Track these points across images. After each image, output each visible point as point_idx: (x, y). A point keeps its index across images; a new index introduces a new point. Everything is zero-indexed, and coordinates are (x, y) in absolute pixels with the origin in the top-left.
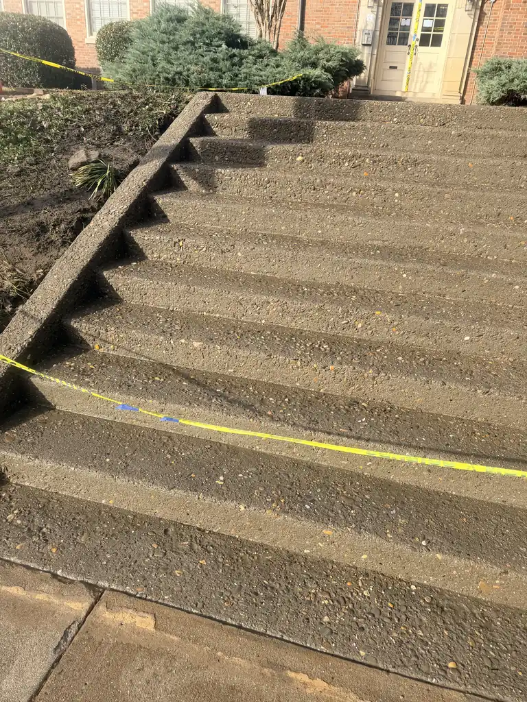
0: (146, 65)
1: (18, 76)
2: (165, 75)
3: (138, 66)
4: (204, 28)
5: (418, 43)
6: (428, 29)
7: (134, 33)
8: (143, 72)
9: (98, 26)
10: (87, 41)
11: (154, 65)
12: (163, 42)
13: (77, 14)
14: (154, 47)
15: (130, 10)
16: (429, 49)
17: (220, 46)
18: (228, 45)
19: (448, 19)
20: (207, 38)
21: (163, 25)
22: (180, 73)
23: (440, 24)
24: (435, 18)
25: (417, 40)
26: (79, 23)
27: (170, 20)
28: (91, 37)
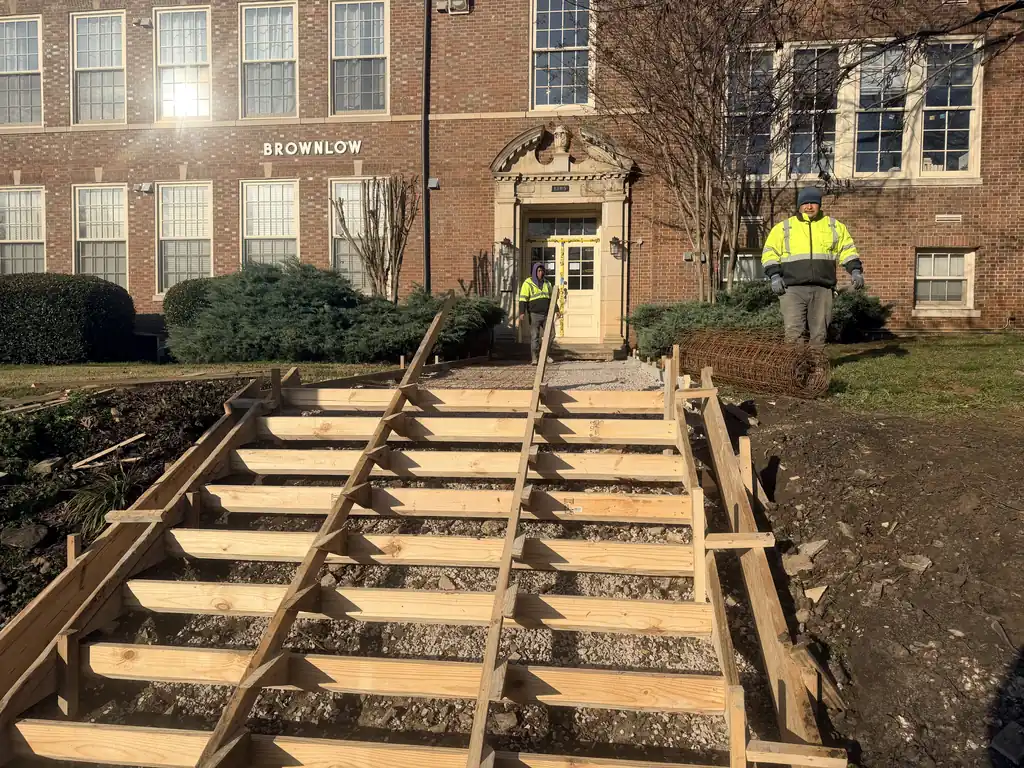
0: (224, 331)
1: (52, 347)
2: (249, 342)
3: (213, 332)
4: (301, 288)
5: (566, 287)
6: (577, 272)
7: (212, 295)
8: (220, 338)
9: (172, 283)
10: (155, 298)
11: (235, 331)
12: (249, 305)
13: (145, 270)
14: (236, 310)
15: (215, 263)
16: (581, 292)
17: (322, 306)
18: (332, 304)
19: (597, 261)
20: (305, 298)
21: (249, 288)
22: (267, 339)
23: (588, 267)
24: (581, 261)
25: (565, 283)
26: (146, 279)
27: (257, 280)
28: (161, 294)
